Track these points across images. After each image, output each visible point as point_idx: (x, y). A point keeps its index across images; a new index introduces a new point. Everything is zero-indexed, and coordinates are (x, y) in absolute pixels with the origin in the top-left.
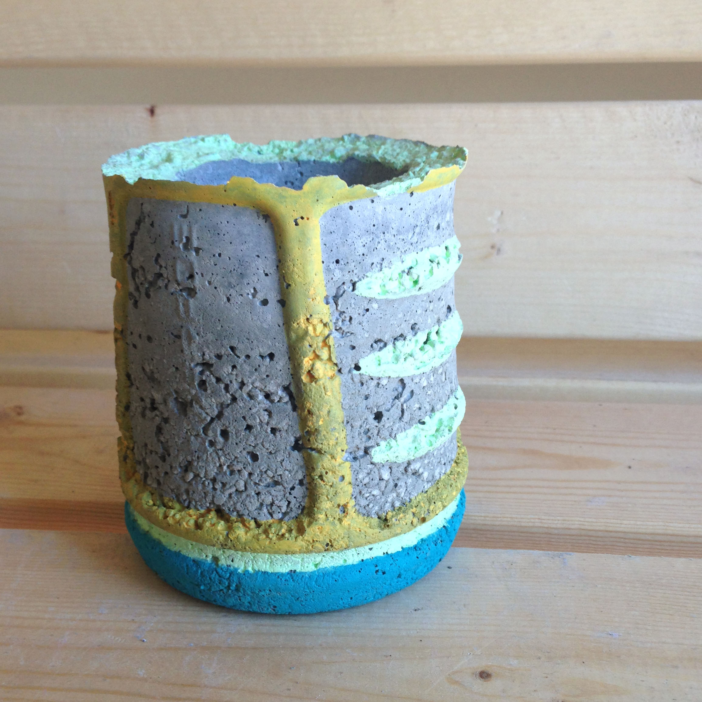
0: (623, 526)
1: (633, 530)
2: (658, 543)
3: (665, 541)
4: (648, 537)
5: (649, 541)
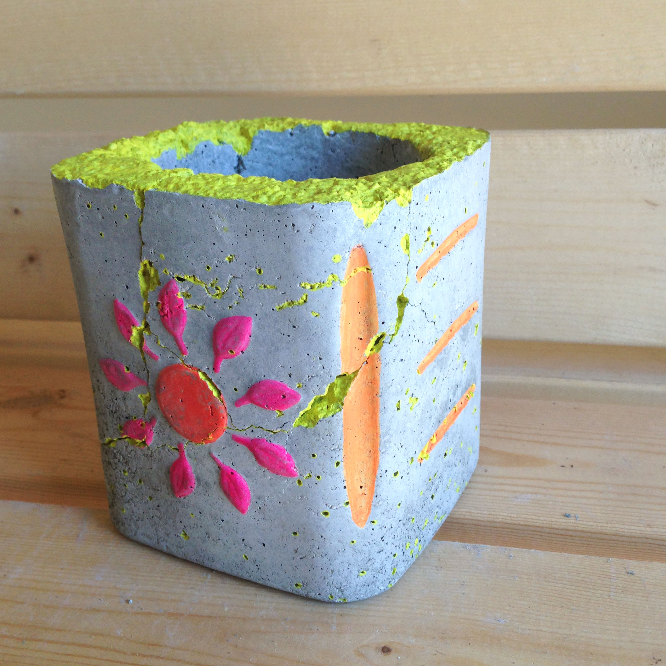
4: (562, 532)
5: (562, 535)
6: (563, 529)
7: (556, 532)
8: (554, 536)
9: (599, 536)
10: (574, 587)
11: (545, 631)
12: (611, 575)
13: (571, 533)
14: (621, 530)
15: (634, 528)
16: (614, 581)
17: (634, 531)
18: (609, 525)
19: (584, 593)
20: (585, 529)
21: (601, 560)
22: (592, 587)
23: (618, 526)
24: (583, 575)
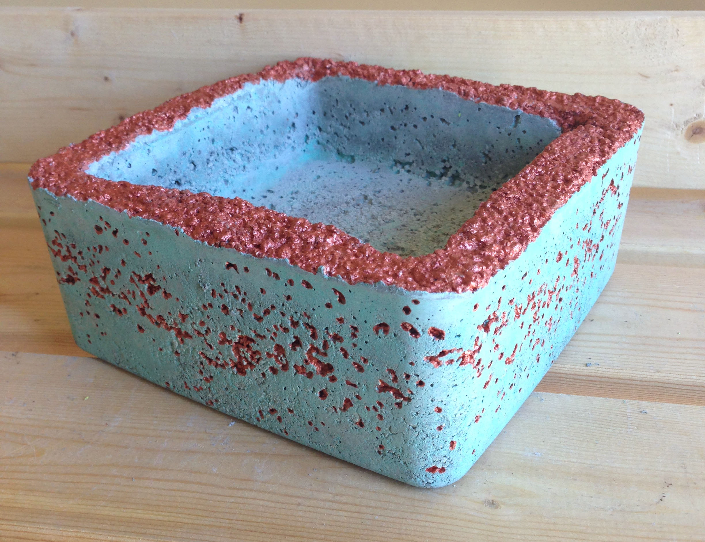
0: (565, 369)
1: (573, 373)
2: (591, 382)
3: (595, 381)
4: (584, 378)
5: (584, 380)
6: (585, 376)
7: (579, 377)
8: (578, 381)
9: (615, 381)
10: (597, 425)
11: (574, 462)
12: (628, 414)
13: (592, 379)
14: (635, 375)
15: (645, 373)
16: (630, 419)
17: (645, 376)
18: (625, 371)
19: (605, 429)
20: (604, 375)
21: (618, 401)
22: (611, 424)
23: (632, 372)
24: (604, 415)
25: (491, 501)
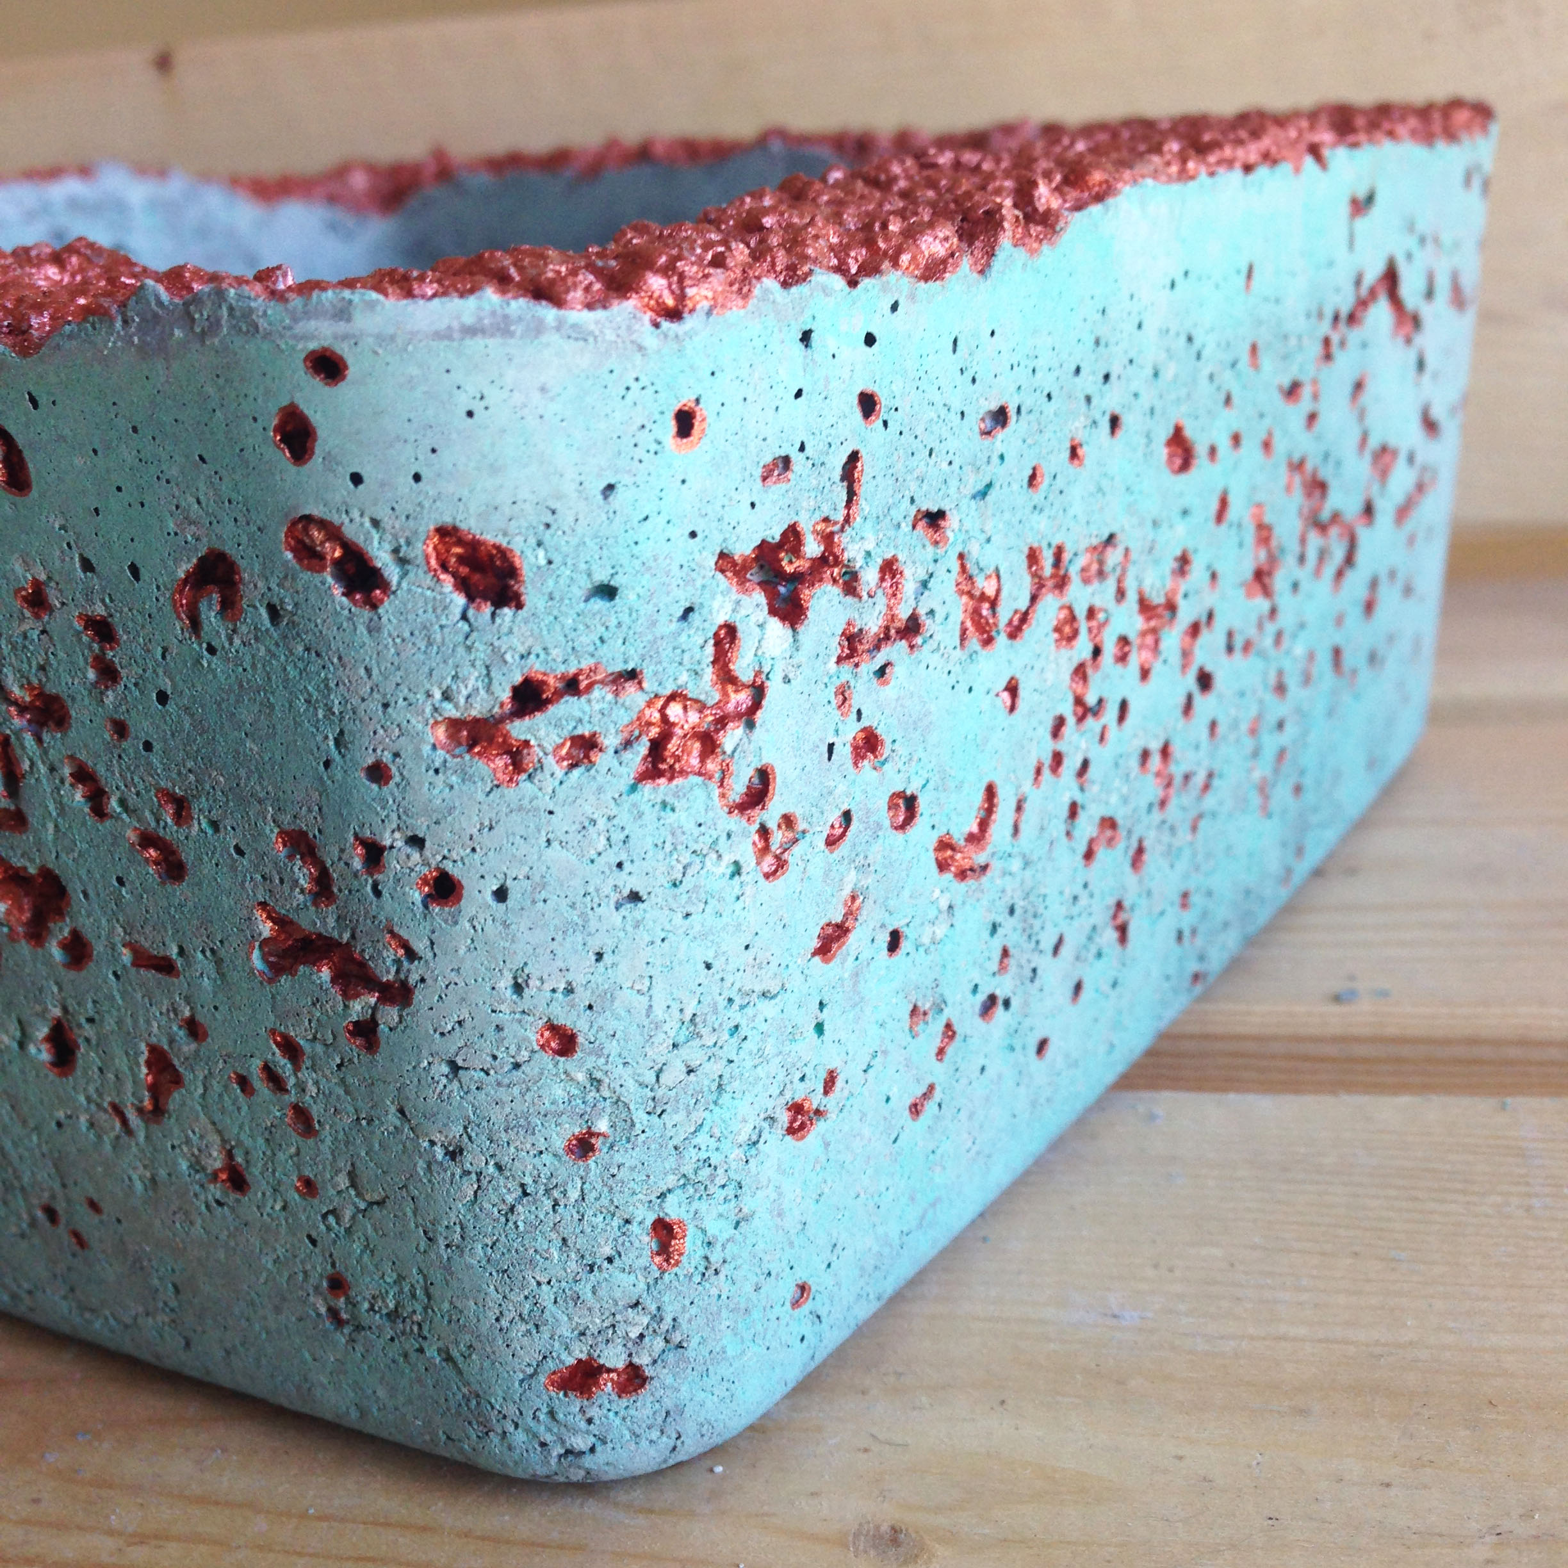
4: (1332, 1051)
5: (1332, 1059)
6: (1335, 1040)
7: (1313, 1050)
12: (1525, 1145)
18: (1495, 1010)
21: (1479, 1103)
24: (1420, 1155)
25: (885, 1528)
